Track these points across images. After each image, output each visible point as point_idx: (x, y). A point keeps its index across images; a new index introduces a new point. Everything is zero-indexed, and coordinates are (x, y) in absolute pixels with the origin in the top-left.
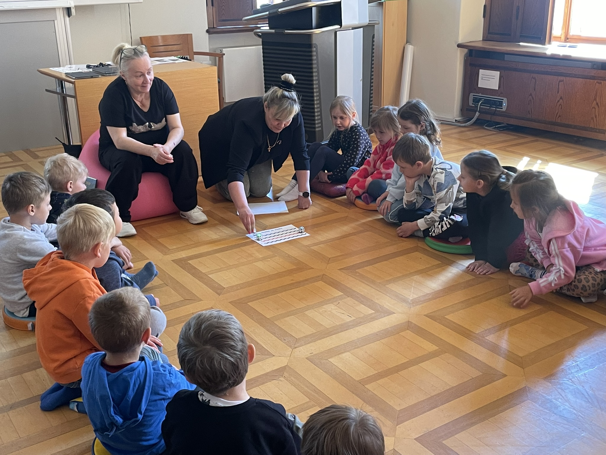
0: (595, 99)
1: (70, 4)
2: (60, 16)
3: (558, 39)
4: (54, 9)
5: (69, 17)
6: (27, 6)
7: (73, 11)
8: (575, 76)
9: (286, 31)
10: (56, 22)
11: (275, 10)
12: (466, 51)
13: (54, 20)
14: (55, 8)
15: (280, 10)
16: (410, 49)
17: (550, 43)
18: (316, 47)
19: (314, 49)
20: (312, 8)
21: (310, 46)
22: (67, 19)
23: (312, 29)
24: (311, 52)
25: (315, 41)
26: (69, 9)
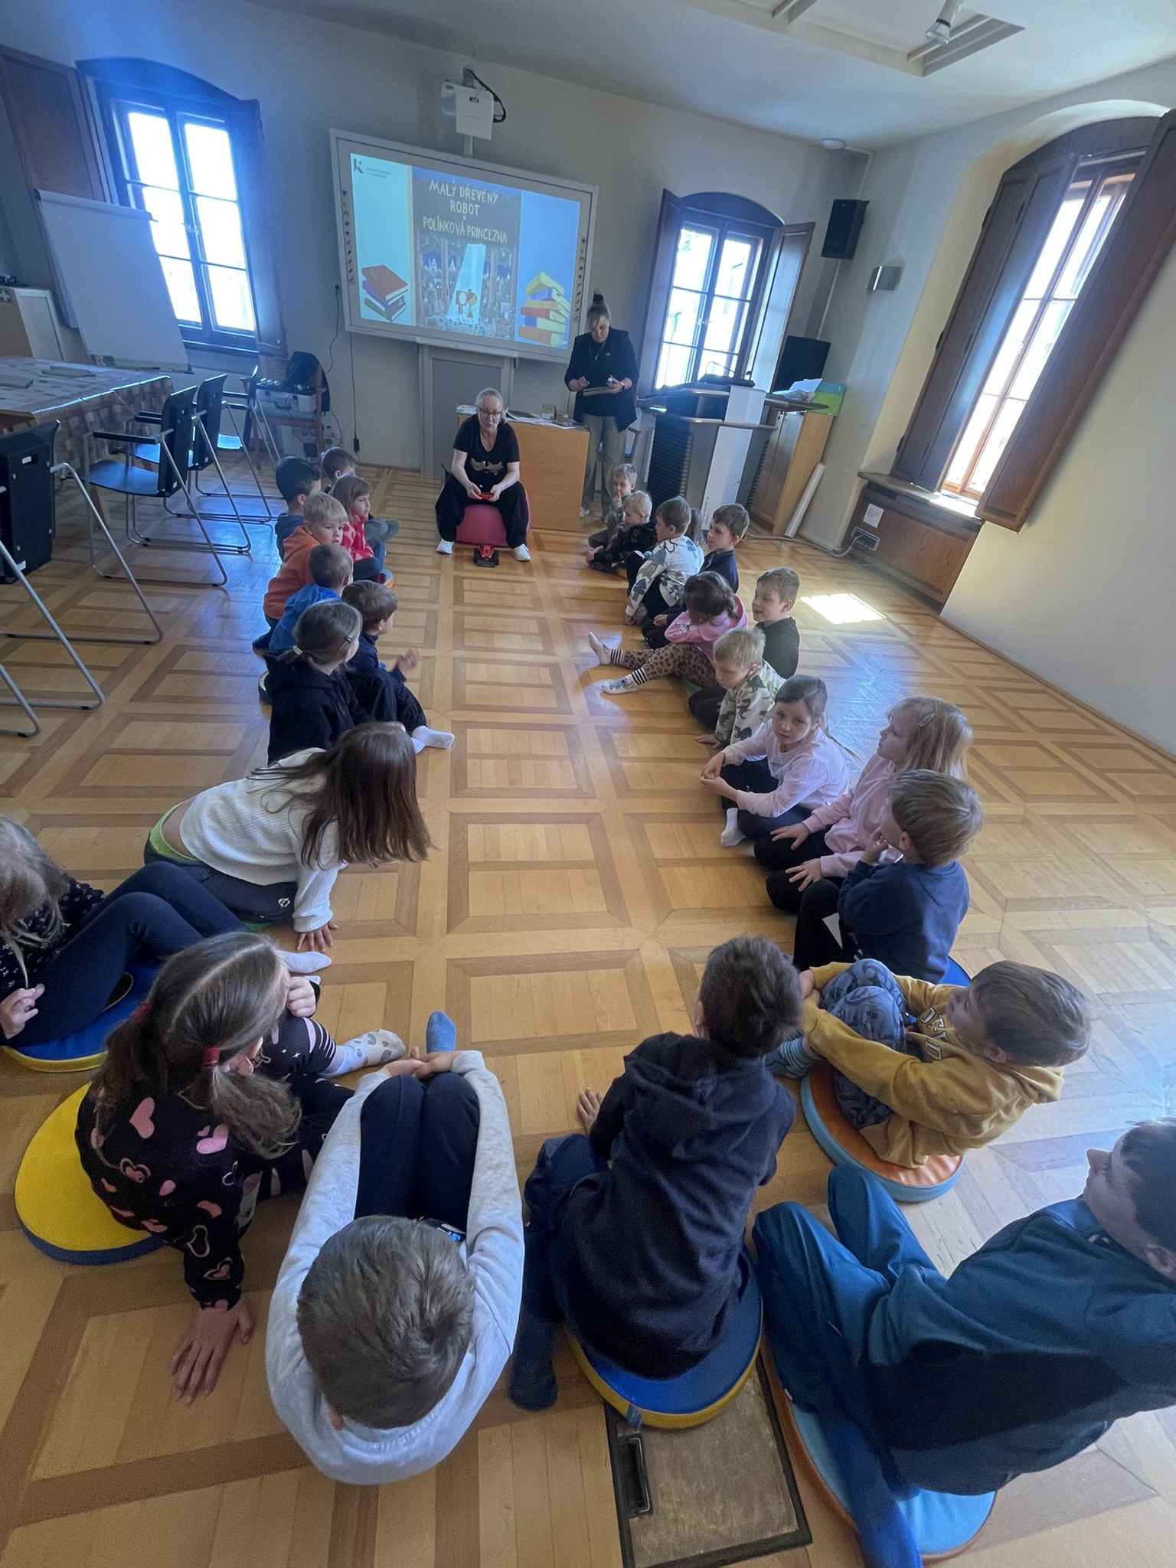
0: (947, 558)
1: (516, 355)
2: (507, 365)
3: (951, 487)
7: (517, 362)
8: (940, 529)
10: (502, 370)
12: (866, 482)
13: (501, 368)
14: (503, 357)
16: (820, 468)
17: (939, 490)
18: (692, 436)
19: (690, 438)
21: (687, 434)
22: (513, 369)
23: (695, 417)
24: (687, 440)
25: (692, 430)
26: (515, 359)
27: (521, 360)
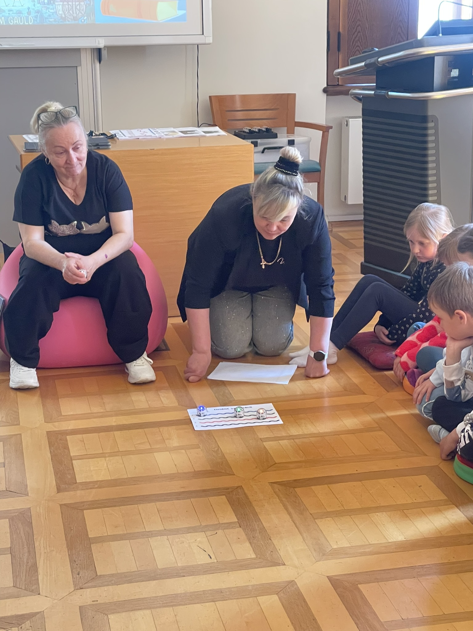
1: (99, 44)
2: (86, 60)
4: (77, 51)
5: (100, 63)
6: (33, 45)
7: (104, 53)
9: (389, 93)
10: (79, 69)
11: (373, 60)
13: (77, 67)
14: (80, 49)
15: (380, 60)
18: (435, 120)
19: (431, 125)
20: (433, 58)
21: (425, 119)
22: (98, 65)
23: (432, 91)
24: (426, 129)
25: (431, 111)
26: (99, 50)
27: (110, 48)
